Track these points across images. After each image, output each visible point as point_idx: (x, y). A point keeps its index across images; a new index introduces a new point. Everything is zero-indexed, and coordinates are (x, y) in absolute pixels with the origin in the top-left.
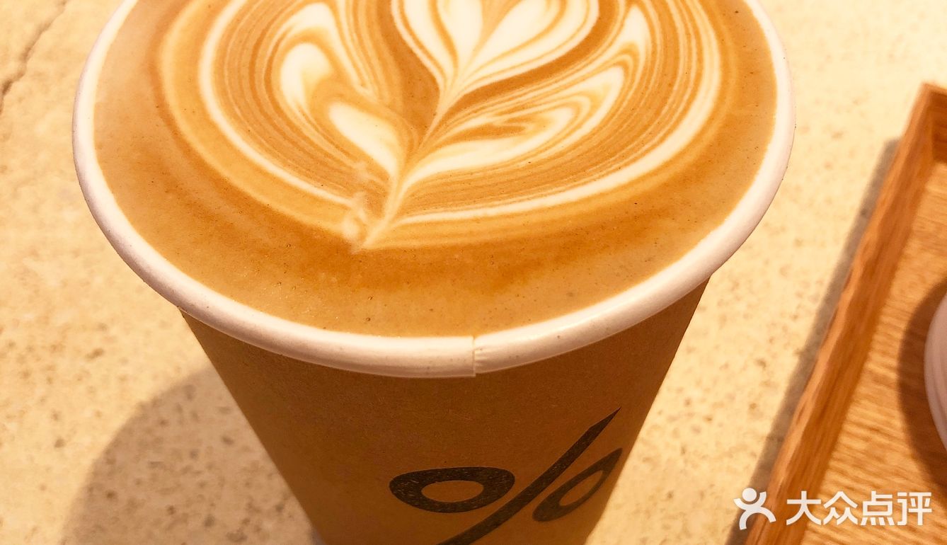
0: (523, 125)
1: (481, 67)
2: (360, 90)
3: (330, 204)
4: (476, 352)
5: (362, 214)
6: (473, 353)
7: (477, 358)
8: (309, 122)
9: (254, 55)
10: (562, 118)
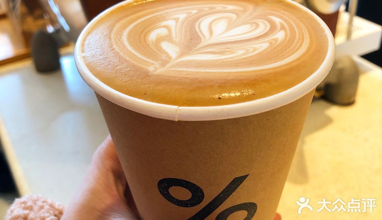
0: (226, 52)
1: (219, 39)
2: (174, 39)
3: (149, 62)
4: (178, 111)
5: (157, 66)
6: (177, 110)
7: (178, 113)
8: (153, 44)
9: (145, 28)
10: (241, 52)
